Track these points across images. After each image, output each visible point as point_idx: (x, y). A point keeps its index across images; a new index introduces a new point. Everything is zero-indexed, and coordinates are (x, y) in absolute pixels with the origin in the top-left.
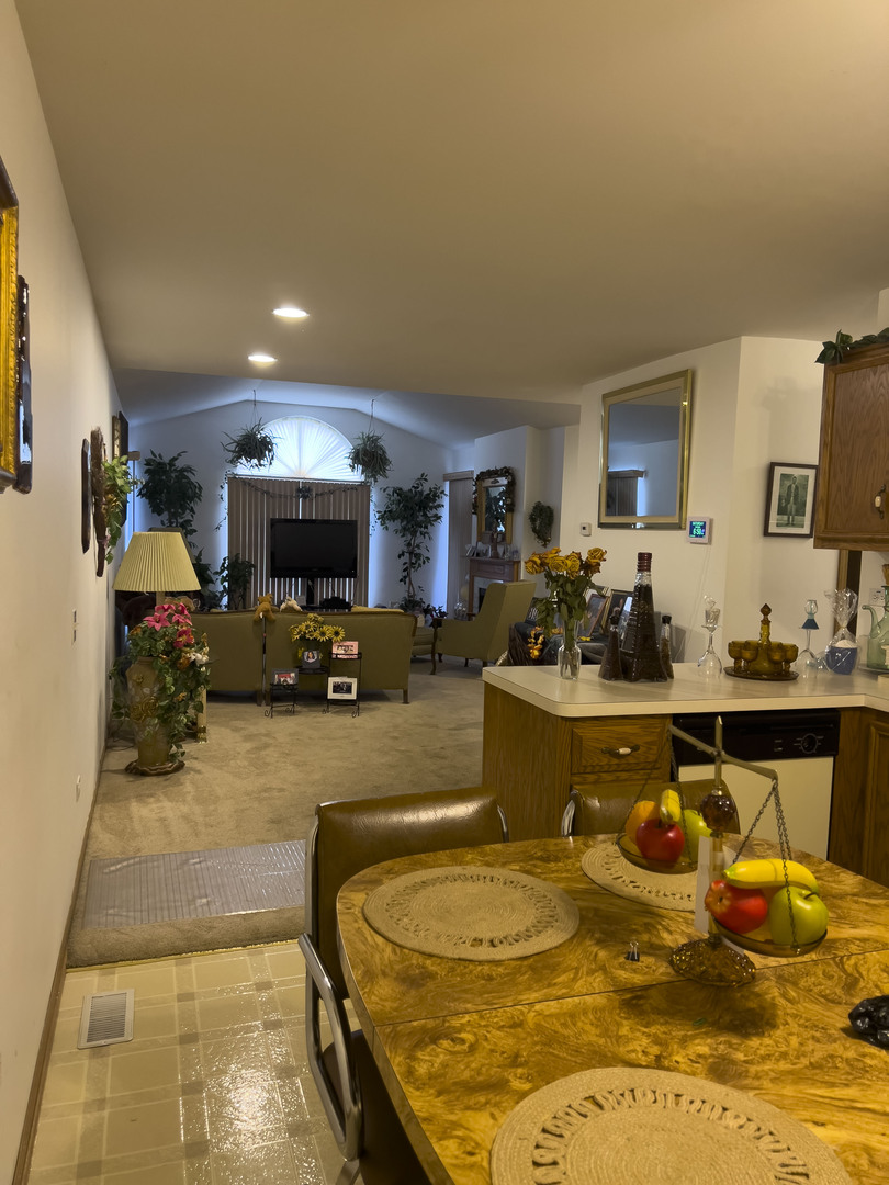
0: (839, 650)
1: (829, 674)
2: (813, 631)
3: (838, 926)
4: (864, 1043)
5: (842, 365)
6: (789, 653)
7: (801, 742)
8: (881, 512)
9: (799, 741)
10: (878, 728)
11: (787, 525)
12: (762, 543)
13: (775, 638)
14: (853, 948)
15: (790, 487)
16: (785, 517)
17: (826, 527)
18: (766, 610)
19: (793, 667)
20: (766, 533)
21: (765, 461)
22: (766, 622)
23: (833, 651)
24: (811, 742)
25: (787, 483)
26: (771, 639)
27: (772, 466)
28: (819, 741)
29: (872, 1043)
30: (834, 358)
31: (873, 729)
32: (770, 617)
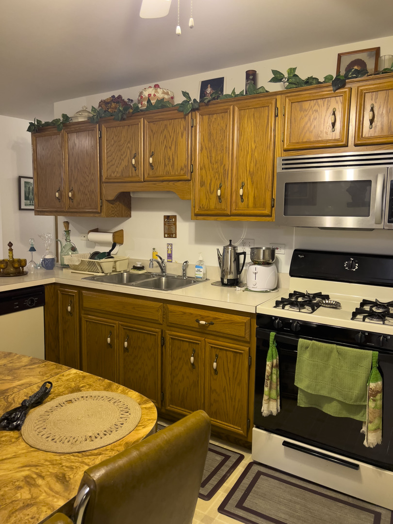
0: (47, 259)
1: (43, 270)
2: (33, 252)
3: (12, 382)
4: (4, 431)
5: (38, 134)
6: (23, 263)
7: (28, 302)
8: (59, 199)
9: (27, 302)
10: (61, 291)
11: (30, 205)
12: (18, 212)
13: (16, 257)
14: (16, 390)
15: (29, 188)
16: (29, 201)
17: (38, 206)
18: (10, 244)
19: (25, 269)
20: (20, 209)
21: (16, 175)
22: (11, 250)
23: (45, 260)
24: (32, 301)
25: (28, 186)
26: (14, 257)
27: (20, 178)
28: (36, 300)
29: (7, 430)
30: (34, 130)
31: (59, 292)
32: (12, 247)
